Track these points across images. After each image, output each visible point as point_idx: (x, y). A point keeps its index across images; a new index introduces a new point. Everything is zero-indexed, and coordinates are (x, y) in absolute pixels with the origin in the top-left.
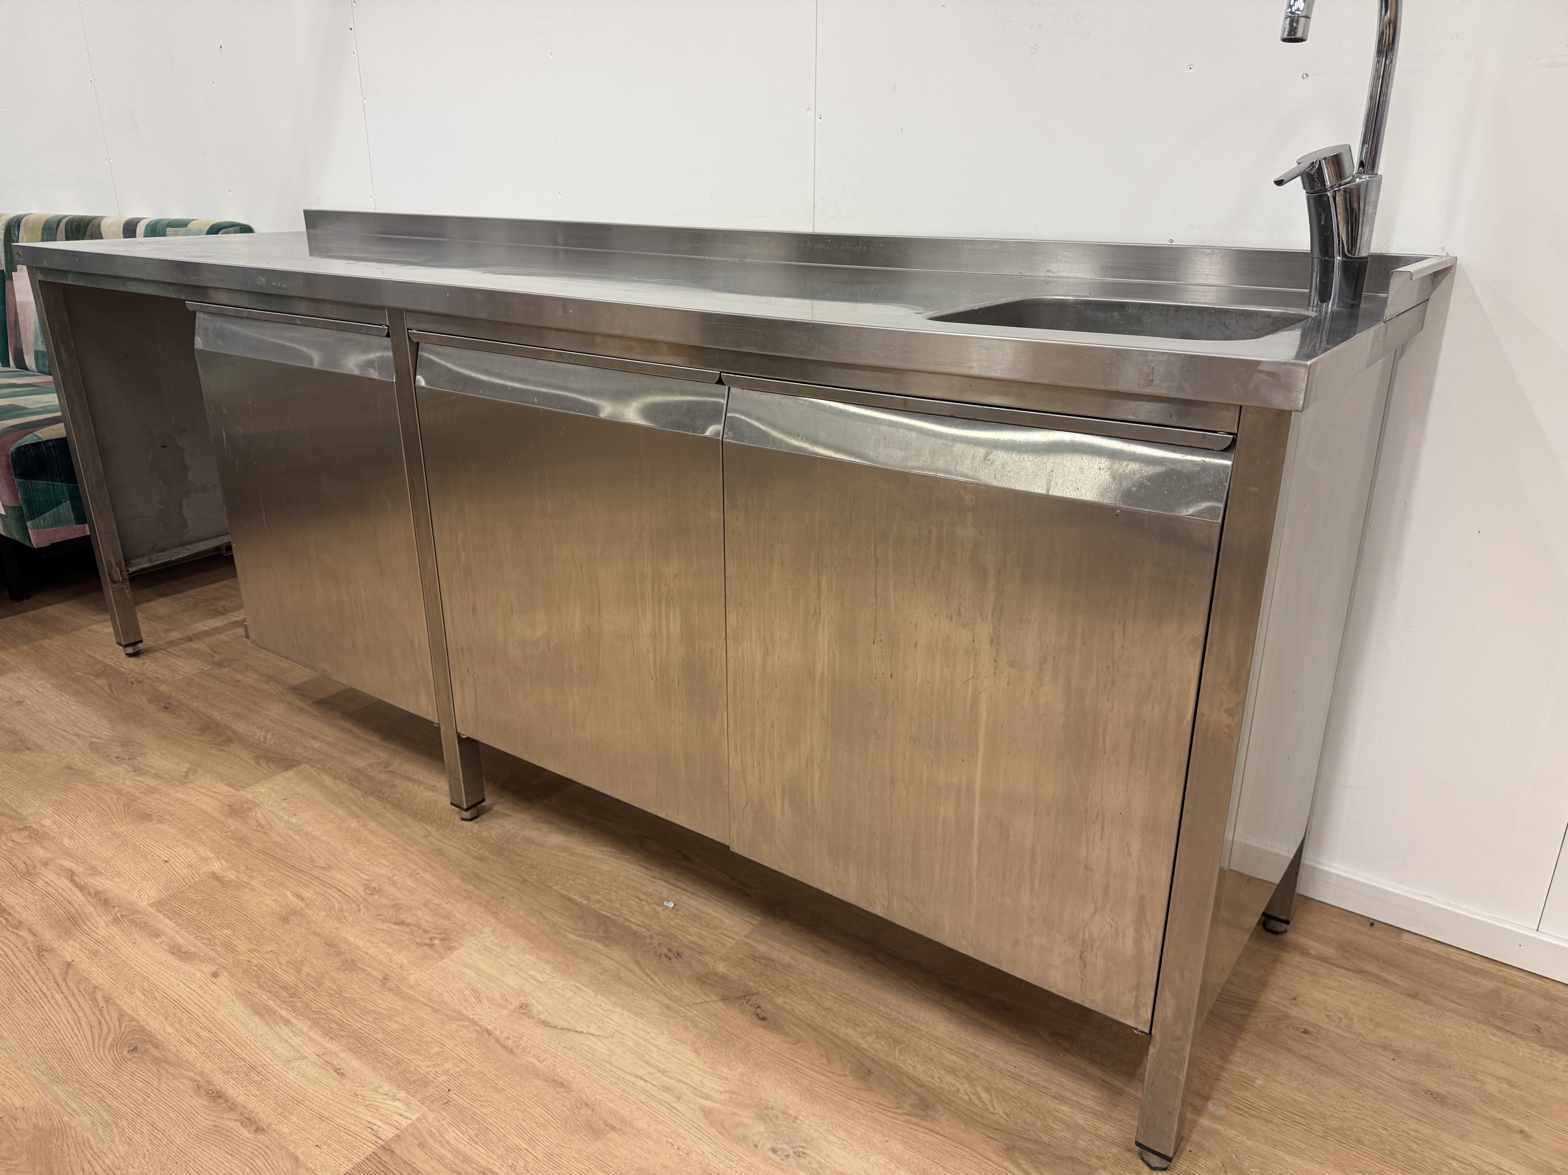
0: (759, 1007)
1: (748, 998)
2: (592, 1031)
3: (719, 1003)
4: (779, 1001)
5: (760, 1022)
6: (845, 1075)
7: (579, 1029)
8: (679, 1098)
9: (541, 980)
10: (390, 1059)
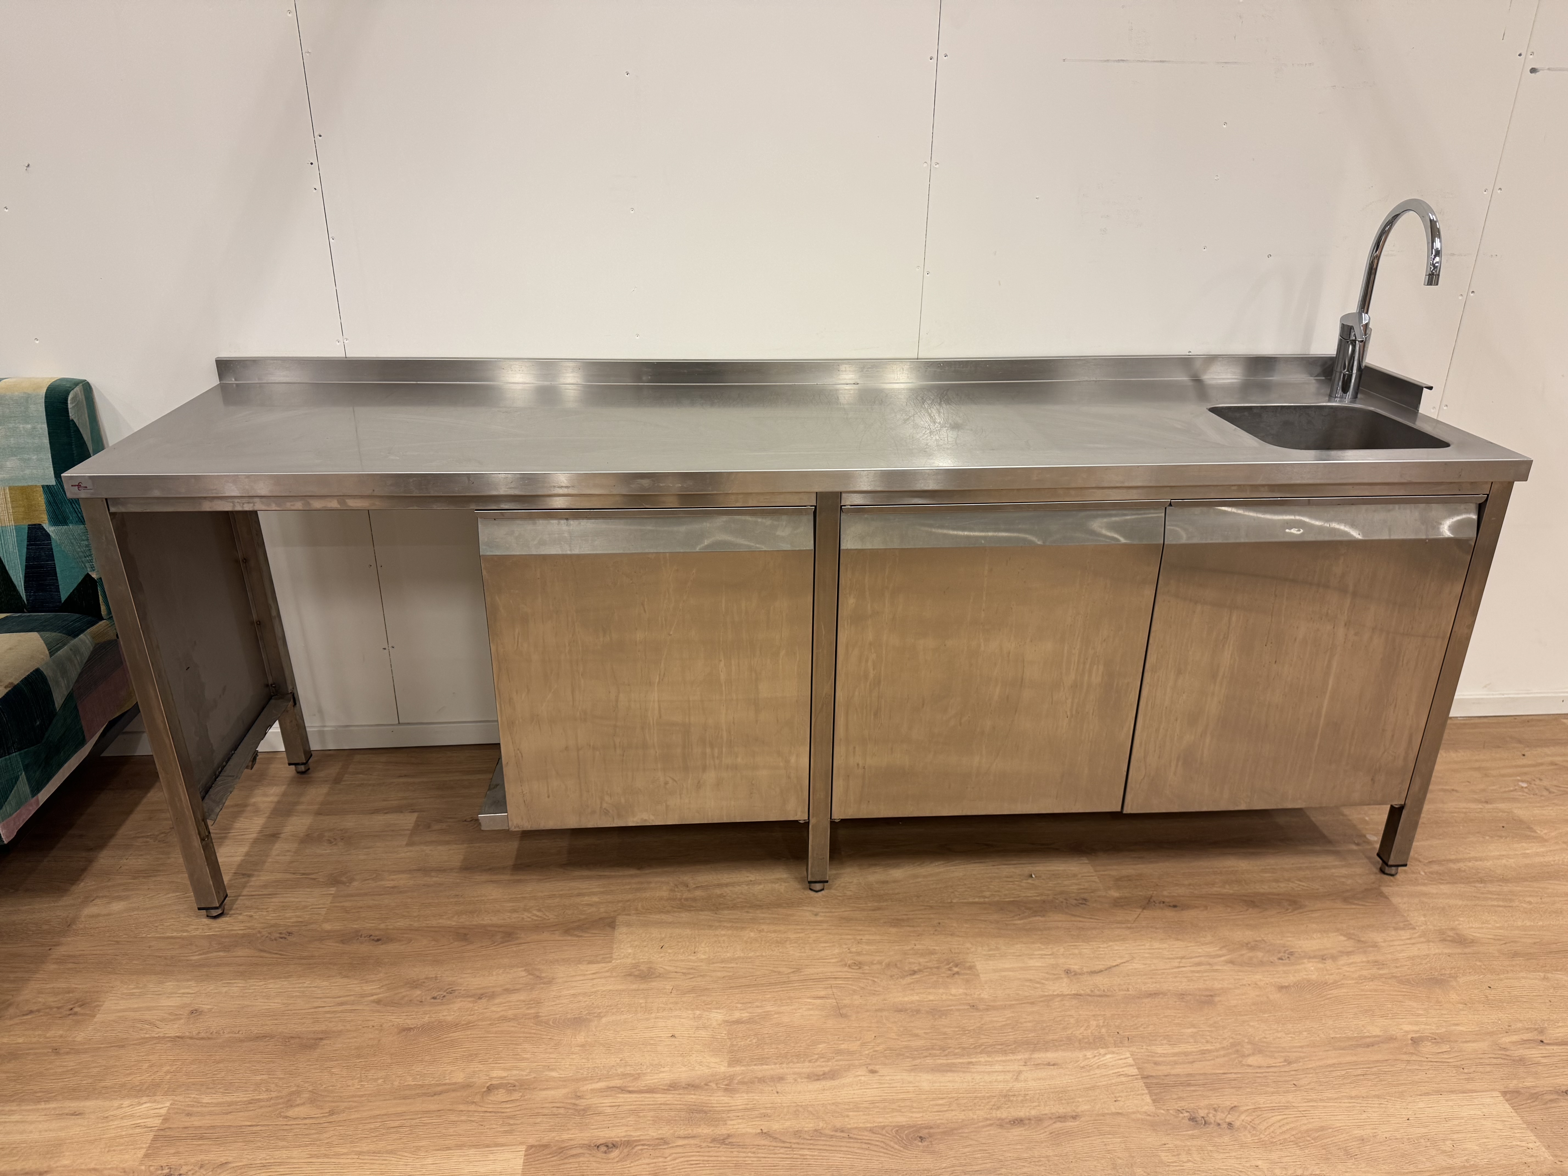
0: (1164, 902)
1: (1152, 900)
2: (1119, 961)
3: (1145, 911)
4: (1165, 893)
5: (1176, 909)
6: (1247, 910)
7: (1114, 964)
8: (1210, 964)
9: (1049, 953)
10: (1061, 1041)
